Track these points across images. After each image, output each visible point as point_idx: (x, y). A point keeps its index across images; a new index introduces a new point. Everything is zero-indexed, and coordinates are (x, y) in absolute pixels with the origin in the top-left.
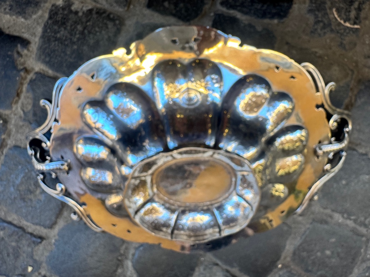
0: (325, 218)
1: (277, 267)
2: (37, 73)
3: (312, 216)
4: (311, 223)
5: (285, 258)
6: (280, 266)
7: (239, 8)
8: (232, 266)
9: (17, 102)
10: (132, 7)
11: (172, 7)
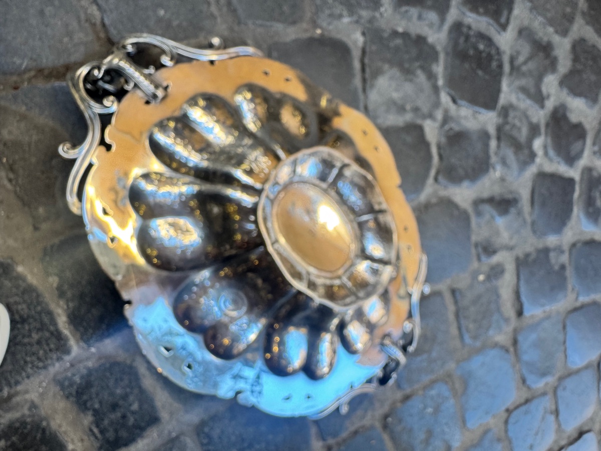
0: (225, 9)
1: (322, 35)
2: (324, 439)
3: (236, 28)
4: (246, 24)
5: (306, 31)
6: (319, 31)
7: (52, 328)
8: (356, 89)
9: (363, 427)
10: (174, 435)
11: (131, 398)
